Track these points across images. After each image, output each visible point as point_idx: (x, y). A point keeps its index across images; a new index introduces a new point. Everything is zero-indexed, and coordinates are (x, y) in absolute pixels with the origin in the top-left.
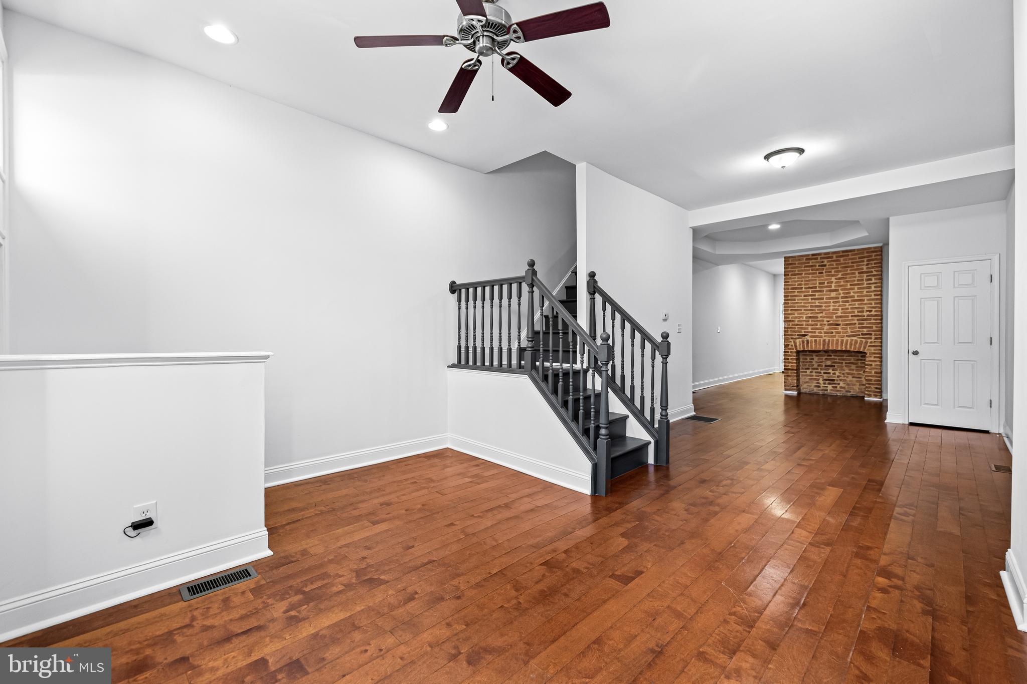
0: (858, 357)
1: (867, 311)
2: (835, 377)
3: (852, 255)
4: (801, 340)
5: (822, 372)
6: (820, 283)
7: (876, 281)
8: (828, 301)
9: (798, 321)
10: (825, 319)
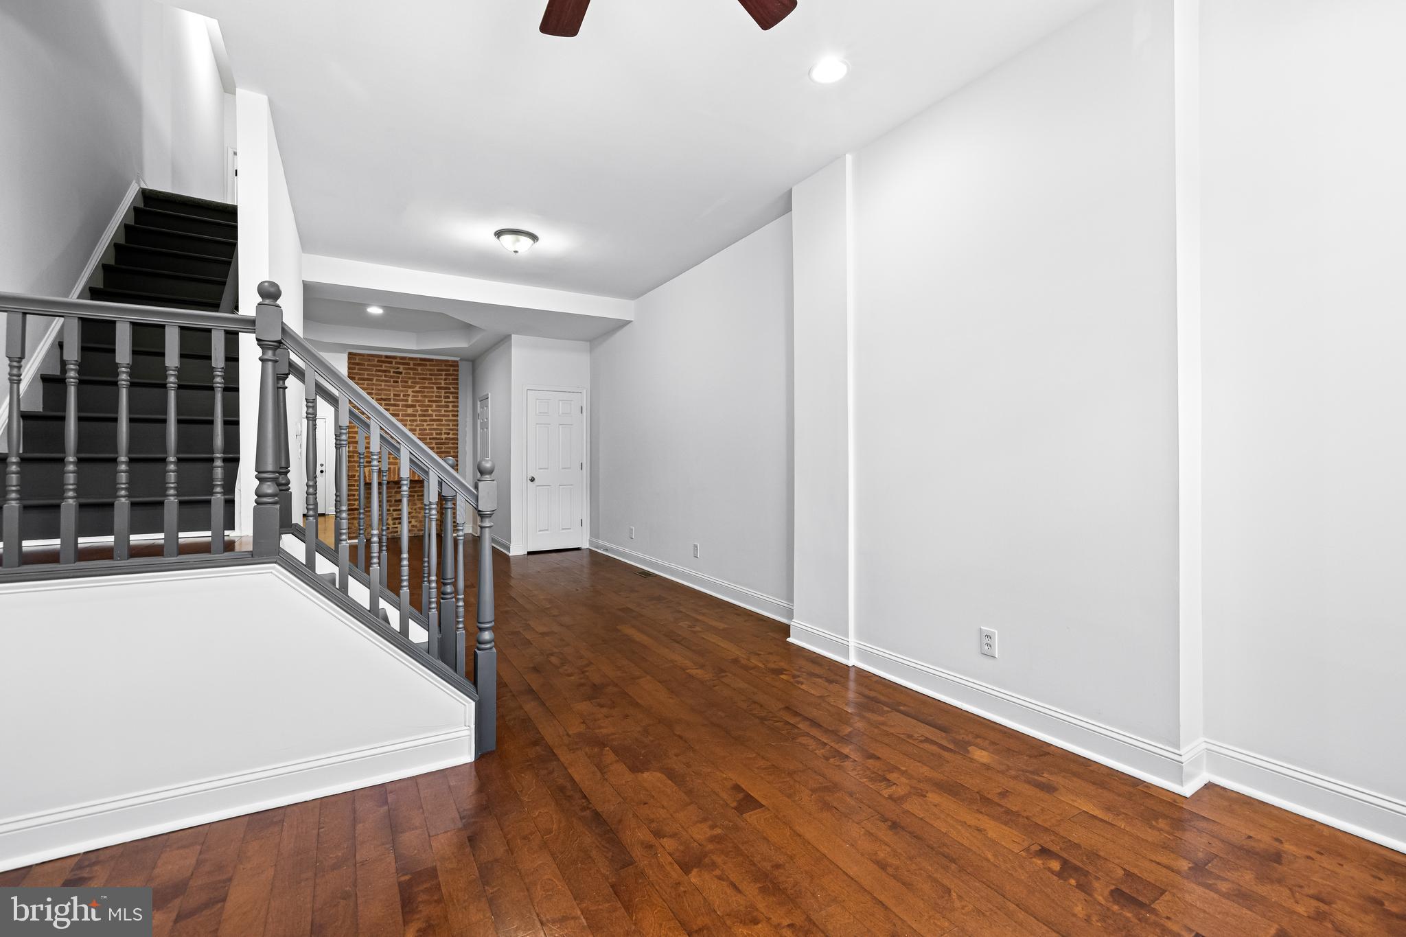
1: (445, 433)
3: (431, 365)
6: (395, 395)
7: (453, 400)
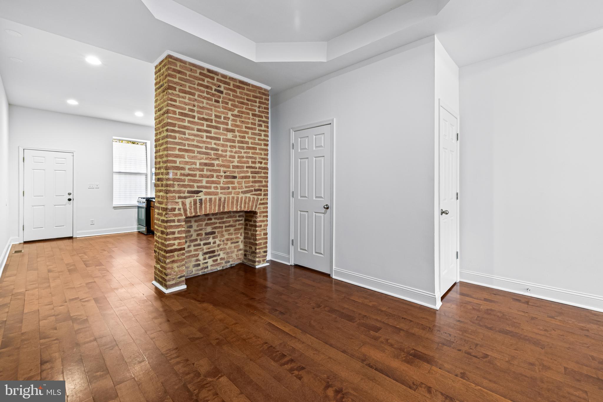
0: (236, 217)
2: (215, 247)
3: (248, 90)
4: (192, 199)
5: (202, 243)
6: (216, 116)
8: (225, 143)
9: (189, 169)
10: (222, 169)
